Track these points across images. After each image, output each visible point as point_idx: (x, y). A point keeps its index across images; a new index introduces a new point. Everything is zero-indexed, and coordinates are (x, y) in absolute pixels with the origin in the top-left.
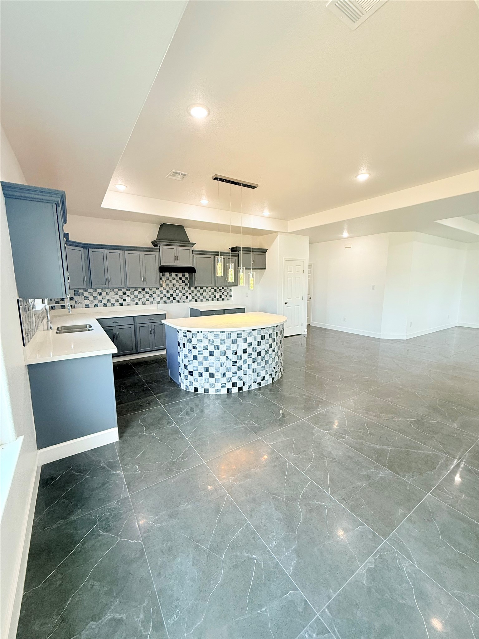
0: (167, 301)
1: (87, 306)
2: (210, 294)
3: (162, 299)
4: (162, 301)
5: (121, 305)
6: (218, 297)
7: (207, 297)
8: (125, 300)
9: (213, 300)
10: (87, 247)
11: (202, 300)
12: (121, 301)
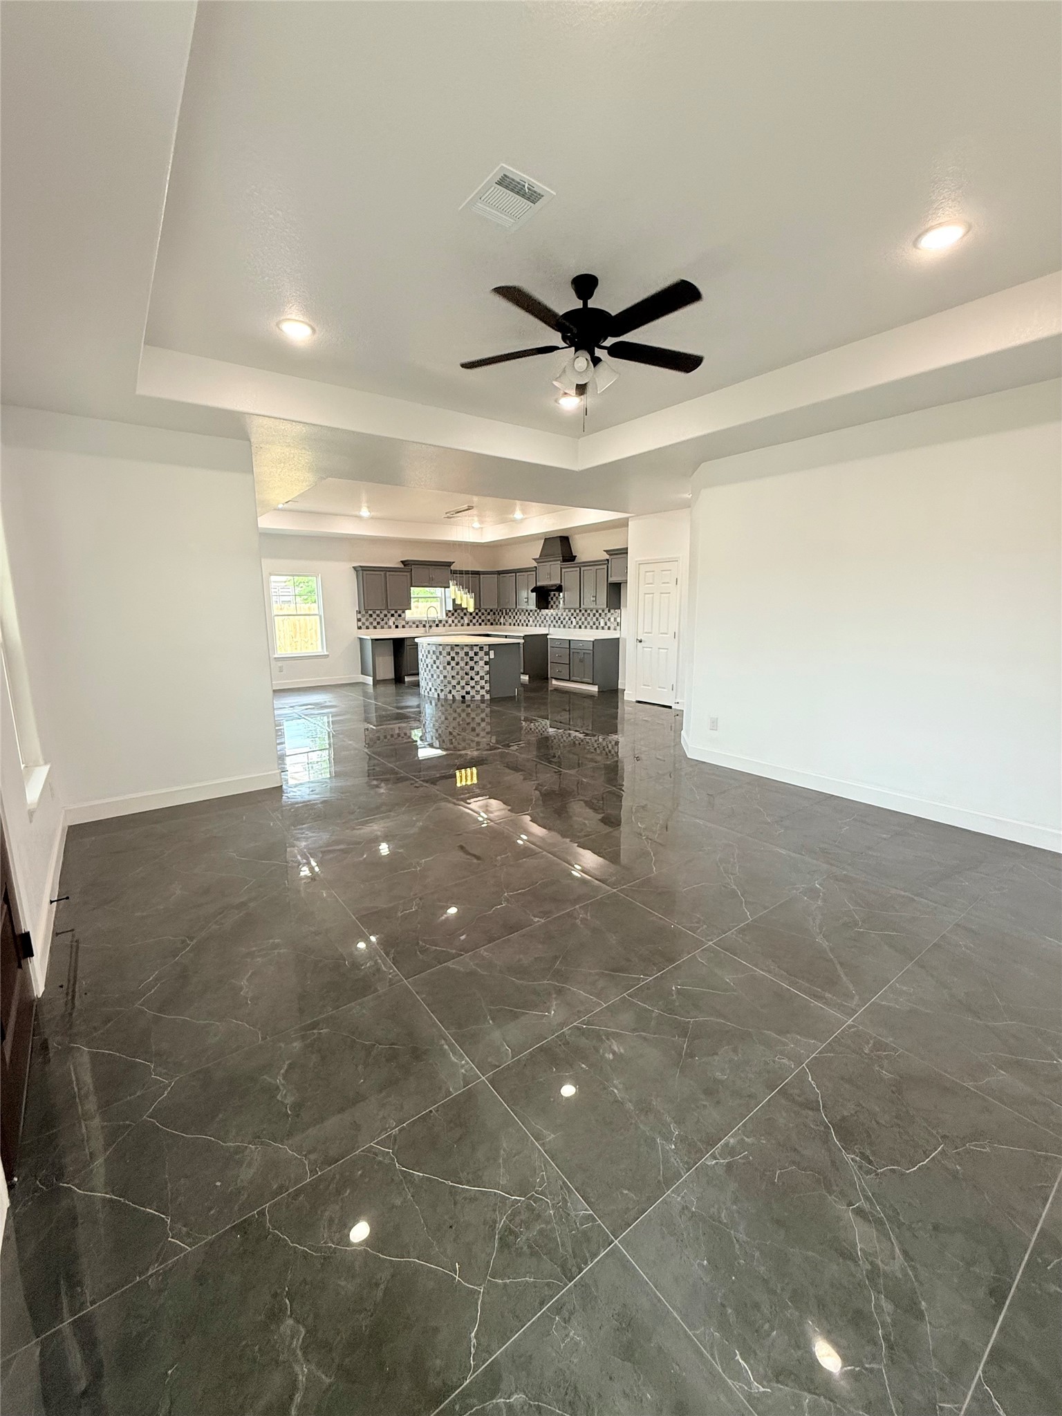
0: (557, 625)
1: (510, 624)
2: (594, 619)
3: (552, 622)
4: (552, 625)
5: (527, 625)
6: (602, 624)
7: (591, 624)
8: (529, 621)
9: (597, 628)
10: (499, 573)
11: (586, 627)
12: (527, 622)
